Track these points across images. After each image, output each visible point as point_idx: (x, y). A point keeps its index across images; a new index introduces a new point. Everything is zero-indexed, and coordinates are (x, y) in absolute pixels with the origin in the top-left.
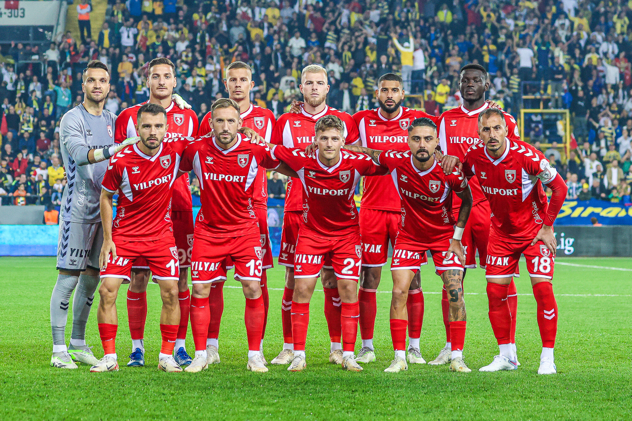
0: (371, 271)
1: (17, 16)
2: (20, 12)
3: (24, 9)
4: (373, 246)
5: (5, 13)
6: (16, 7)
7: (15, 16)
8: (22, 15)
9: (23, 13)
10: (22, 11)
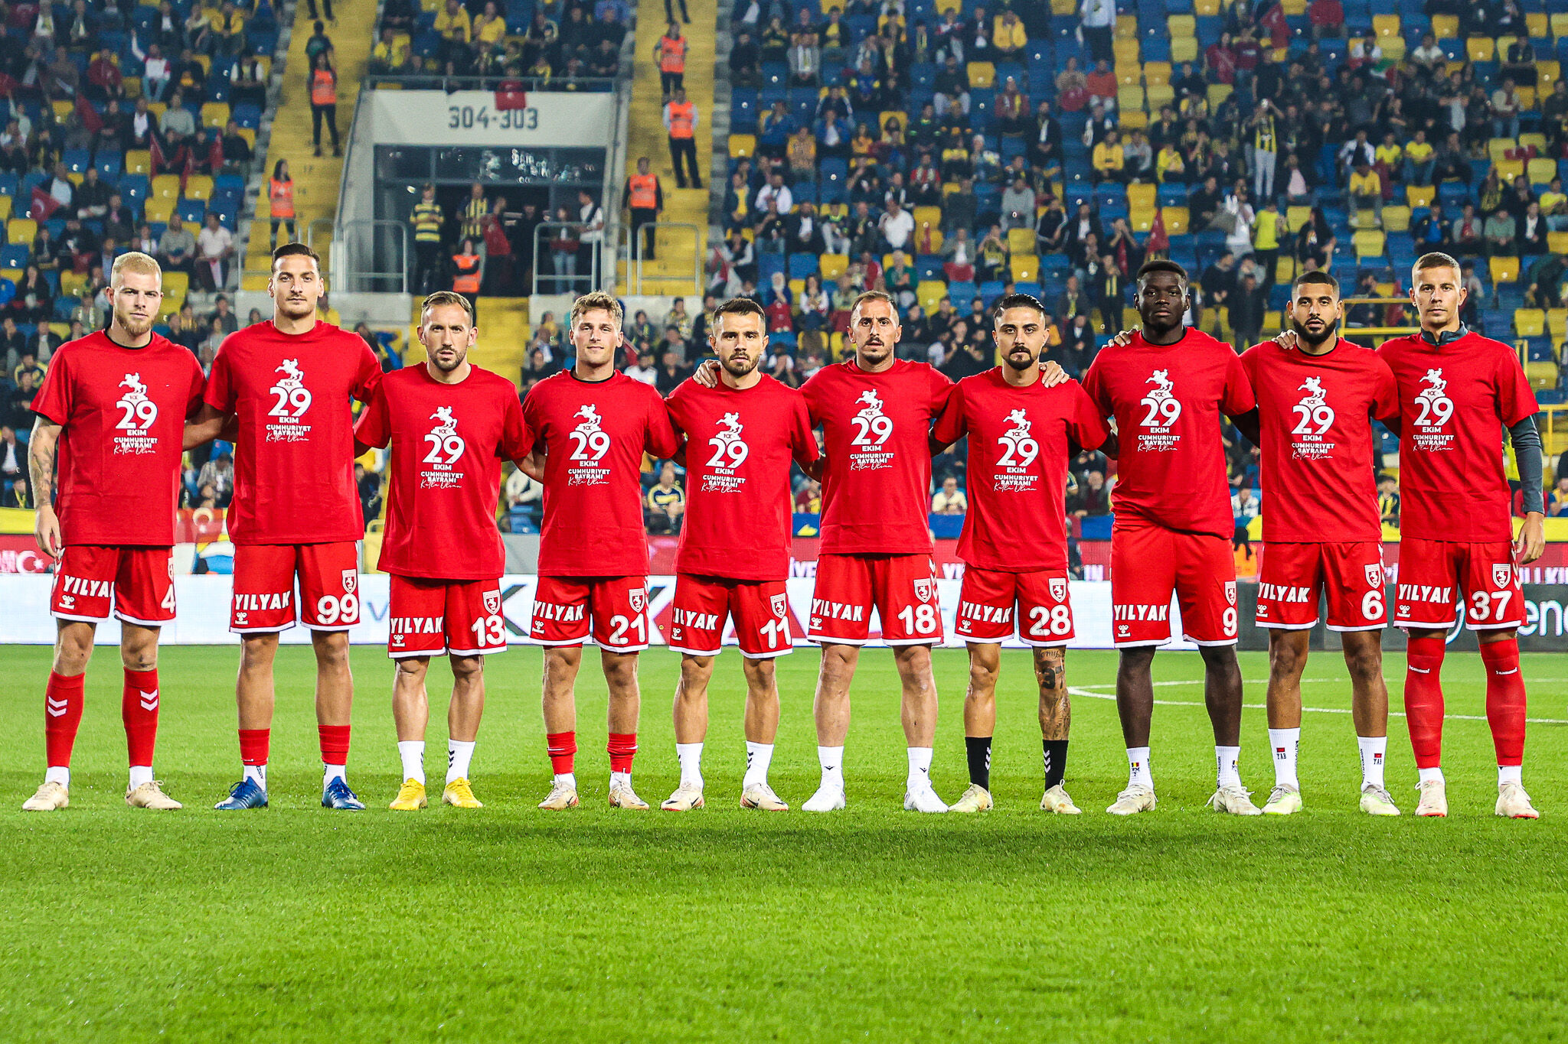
0: (1288, 639)
1: (521, 126)
2: (528, 116)
3: (536, 111)
4: (1293, 590)
5: (495, 119)
6: (520, 105)
7: (517, 127)
8: (532, 123)
9: (535, 118)
10: (532, 114)
